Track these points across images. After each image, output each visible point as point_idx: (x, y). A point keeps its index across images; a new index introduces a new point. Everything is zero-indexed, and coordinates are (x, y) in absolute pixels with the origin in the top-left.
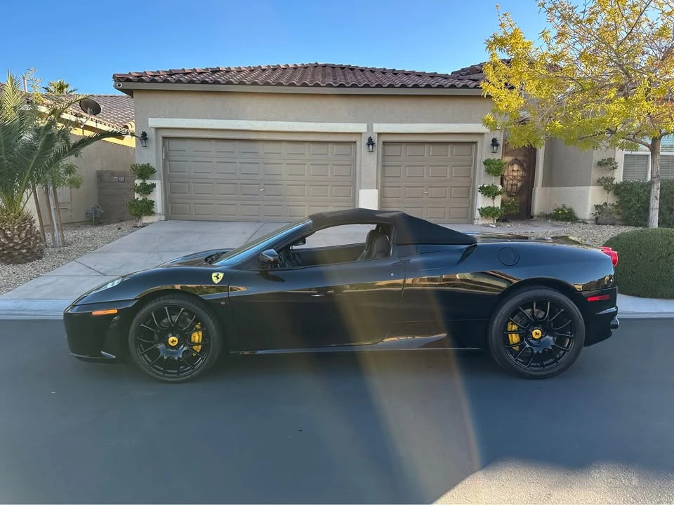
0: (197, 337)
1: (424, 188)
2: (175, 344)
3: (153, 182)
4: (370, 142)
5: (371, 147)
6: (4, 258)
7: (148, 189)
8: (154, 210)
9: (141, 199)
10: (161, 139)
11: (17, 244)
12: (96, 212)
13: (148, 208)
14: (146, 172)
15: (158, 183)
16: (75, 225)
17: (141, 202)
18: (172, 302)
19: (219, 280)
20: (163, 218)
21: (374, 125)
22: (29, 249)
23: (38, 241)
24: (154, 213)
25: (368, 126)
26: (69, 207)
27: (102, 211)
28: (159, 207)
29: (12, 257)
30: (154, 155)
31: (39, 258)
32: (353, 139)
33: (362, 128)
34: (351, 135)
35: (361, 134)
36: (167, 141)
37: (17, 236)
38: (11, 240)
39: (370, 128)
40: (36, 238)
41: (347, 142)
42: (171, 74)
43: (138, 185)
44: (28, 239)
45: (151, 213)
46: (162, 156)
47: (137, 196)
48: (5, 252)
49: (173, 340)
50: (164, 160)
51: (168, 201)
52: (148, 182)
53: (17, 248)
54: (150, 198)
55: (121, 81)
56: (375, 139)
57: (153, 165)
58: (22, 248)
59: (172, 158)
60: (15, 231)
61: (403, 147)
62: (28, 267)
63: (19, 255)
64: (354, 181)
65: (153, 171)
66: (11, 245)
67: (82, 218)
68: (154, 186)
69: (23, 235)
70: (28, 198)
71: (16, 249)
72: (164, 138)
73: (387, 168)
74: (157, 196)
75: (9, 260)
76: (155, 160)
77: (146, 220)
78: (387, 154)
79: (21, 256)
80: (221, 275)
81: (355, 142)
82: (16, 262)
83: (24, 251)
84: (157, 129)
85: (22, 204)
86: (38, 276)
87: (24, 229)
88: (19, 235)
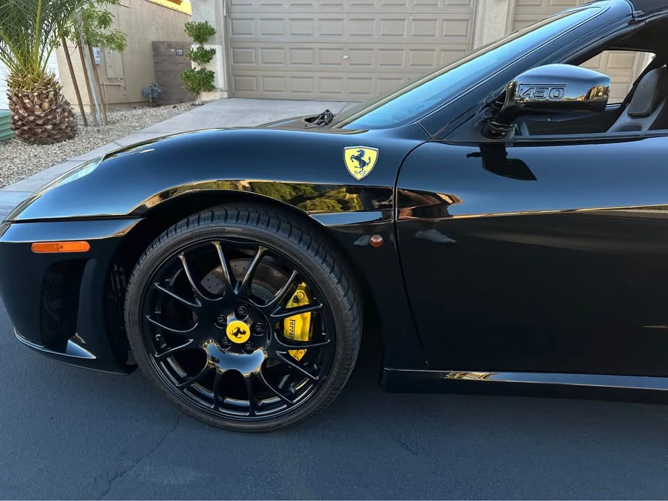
0: (298, 326)
2: (243, 339)
3: (213, 47)
6: (26, 136)
7: (207, 56)
8: (213, 83)
9: (198, 69)
11: (39, 117)
12: (152, 90)
13: (206, 81)
14: (203, 33)
15: (219, 49)
16: (130, 105)
17: (199, 72)
18: (234, 228)
19: (368, 169)
20: (226, 95)
22: (54, 125)
23: (66, 114)
24: (214, 88)
26: (122, 83)
27: (160, 91)
28: (220, 80)
29: (35, 134)
30: (213, 11)
31: (70, 138)
37: (37, 107)
38: (31, 112)
40: (64, 111)
43: (195, 50)
44: (52, 111)
45: (211, 88)
46: (223, 12)
47: (194, 65)
48: (26, 128)
49: (237, 328)
50: (225, 17)
51: (231, 74)
52: (207, 47)
53: (40, 122)
54: (209, 67)
57: (212, 24)
58: (45, 124)
59: (234, 15)
60: (36, 99)
62: (54, 149)
63: (43, 132)
65: (212, 32)
66: (32, 118)
67: (138, 98)
68: (213, 52)
69: (46, 105)
70: (49, 54)
71: (38, 125)
74: (217, 66)
75: (33, 139)
76: (213, 17)
77: (205, 96)
79: (46, 134)
80: (371, 155)
82: (42, 142)
83: (49, 127)
85: (42, 64)
86: (64, 160)
87: (47, 97)
88: (41, 106)
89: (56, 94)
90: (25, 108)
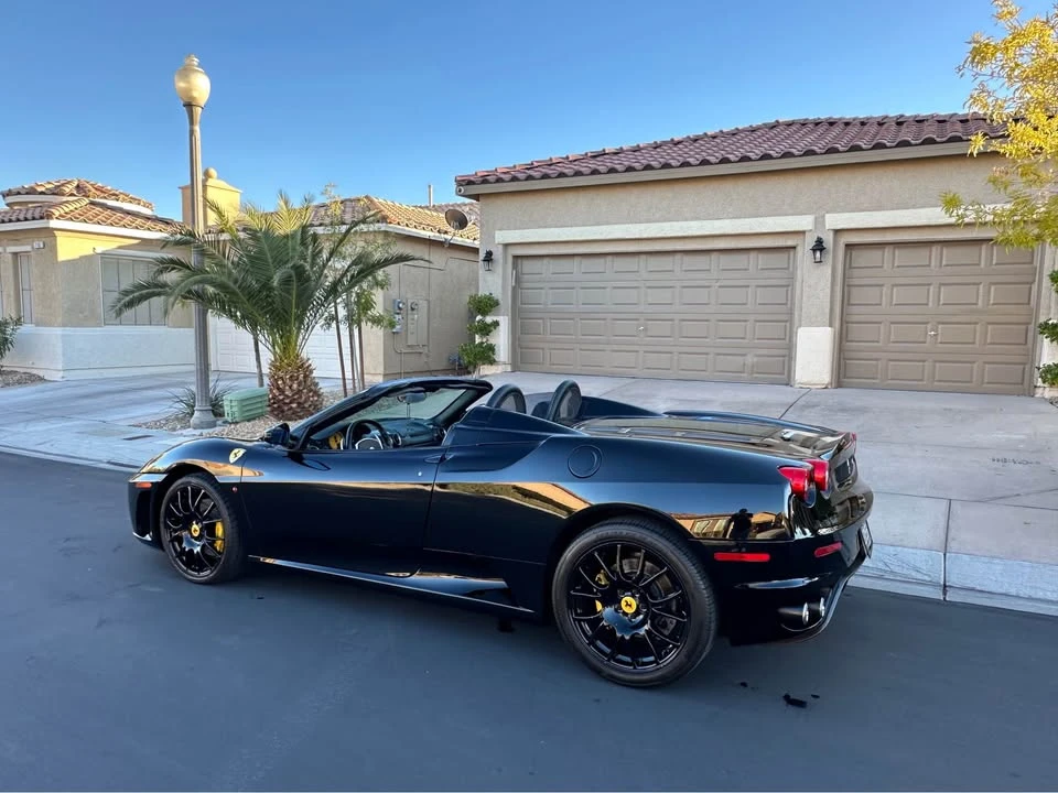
0: (220, 529)
1: (929, 326)
2: (197, 534)
3: (495, 319)
4: (819, 246)
5: (818, 254)
7: (486, 330)
8: (494, 357)
9: (479, 341)
10: (510, 260)
11: (287, 397)
13: (487, 355)
14: (486, 305)
15: (504, 322)
17: (478, 346)
18: (194, 481)
20: (509, 369)
21: (827, 216)
22: (299, 404)
24: (495, 361)
25: (816, 218)
26: (425, 350)
28: (502, 353)
29: (283, 411)
30: (499, 282)
32: (790, 243)
33: (804, 222)
34: (786, 236)
35: (803, 232)
36: (519, 261)
37: (288, 388)
39: (819, 222)
41: (780, 248)
42: (531, 167)
43: (476, 323)
44: (299, 392)
45: (492, 362)
46: (511, 282)
47: (477, 337)
48: (275, 406)
49: (195, 528)
50: (514, 288)
52: (489, 319)
53: (287, 401)
54: (492, 341)
55: (464, 184)
56: (828, 240)
57: (497, 294)
58: (291, 403)
59: (526, 285)
60: (288, 381)
61: (886, 250)
64: (791, 313)
65: (497, 303)
66: (281, 397)
68: (496, 324)
69: (295, 386)
72: (516, 257)
73: (854, 290)
74: (501, 339)
76: (499, 288)
78: (853, 265)
81: (794, 248)
83: (294, 405)
84: (506, 245)
85: (300, 350)
87: (298, 379)
88: (290, 387)
89: (306, 377)
90: (278, 389)
